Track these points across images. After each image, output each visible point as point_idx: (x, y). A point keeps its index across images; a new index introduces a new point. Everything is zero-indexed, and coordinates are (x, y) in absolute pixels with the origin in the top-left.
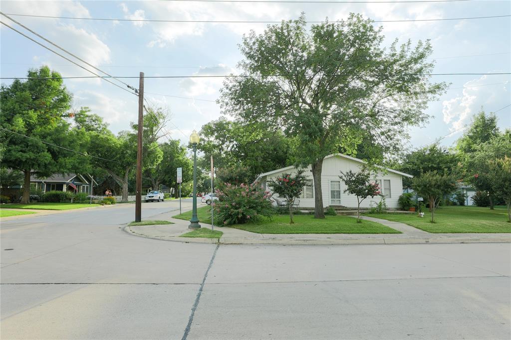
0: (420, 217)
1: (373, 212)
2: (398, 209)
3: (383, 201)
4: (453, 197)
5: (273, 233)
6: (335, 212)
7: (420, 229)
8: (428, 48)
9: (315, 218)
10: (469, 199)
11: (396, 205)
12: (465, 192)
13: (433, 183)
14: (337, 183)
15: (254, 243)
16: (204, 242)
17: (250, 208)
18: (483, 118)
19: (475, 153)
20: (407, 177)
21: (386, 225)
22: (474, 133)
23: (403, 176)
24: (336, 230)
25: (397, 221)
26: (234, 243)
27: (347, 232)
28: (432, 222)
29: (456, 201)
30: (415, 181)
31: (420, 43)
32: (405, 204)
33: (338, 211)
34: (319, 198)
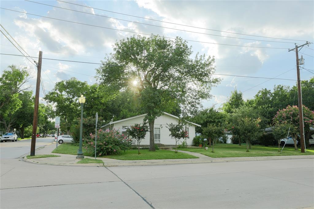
0: (206, 150)
1: (180, 147)
2: (192, 146)
3: (185, 141)
4: (221, 139)
5: (132, 160)
6: (158, 147)
7: (207, 156)
8: (213, 60)
9: (150, 151)
10: (229, 139)
11: (192, 143)
12: (227, 135)
13: (214, 131)
14: (159, 129)
15: (124, 165)
16: (94, 165)
17: (115, 145)
18: (236, 93)
19: (232, 114)
20: (198, 127)
21: (190, 154)
22: (232, 101)
23: (195, 125)
24: (166, 157)
25: (195, 152)
26: (113, 165)
27: (172, 158)
28: (212, 152)
29: (222, 141)
30: (205, 129)
31: (210, 57)
32: (197, 143)
33: (160, 147)
34: (153, 139)
